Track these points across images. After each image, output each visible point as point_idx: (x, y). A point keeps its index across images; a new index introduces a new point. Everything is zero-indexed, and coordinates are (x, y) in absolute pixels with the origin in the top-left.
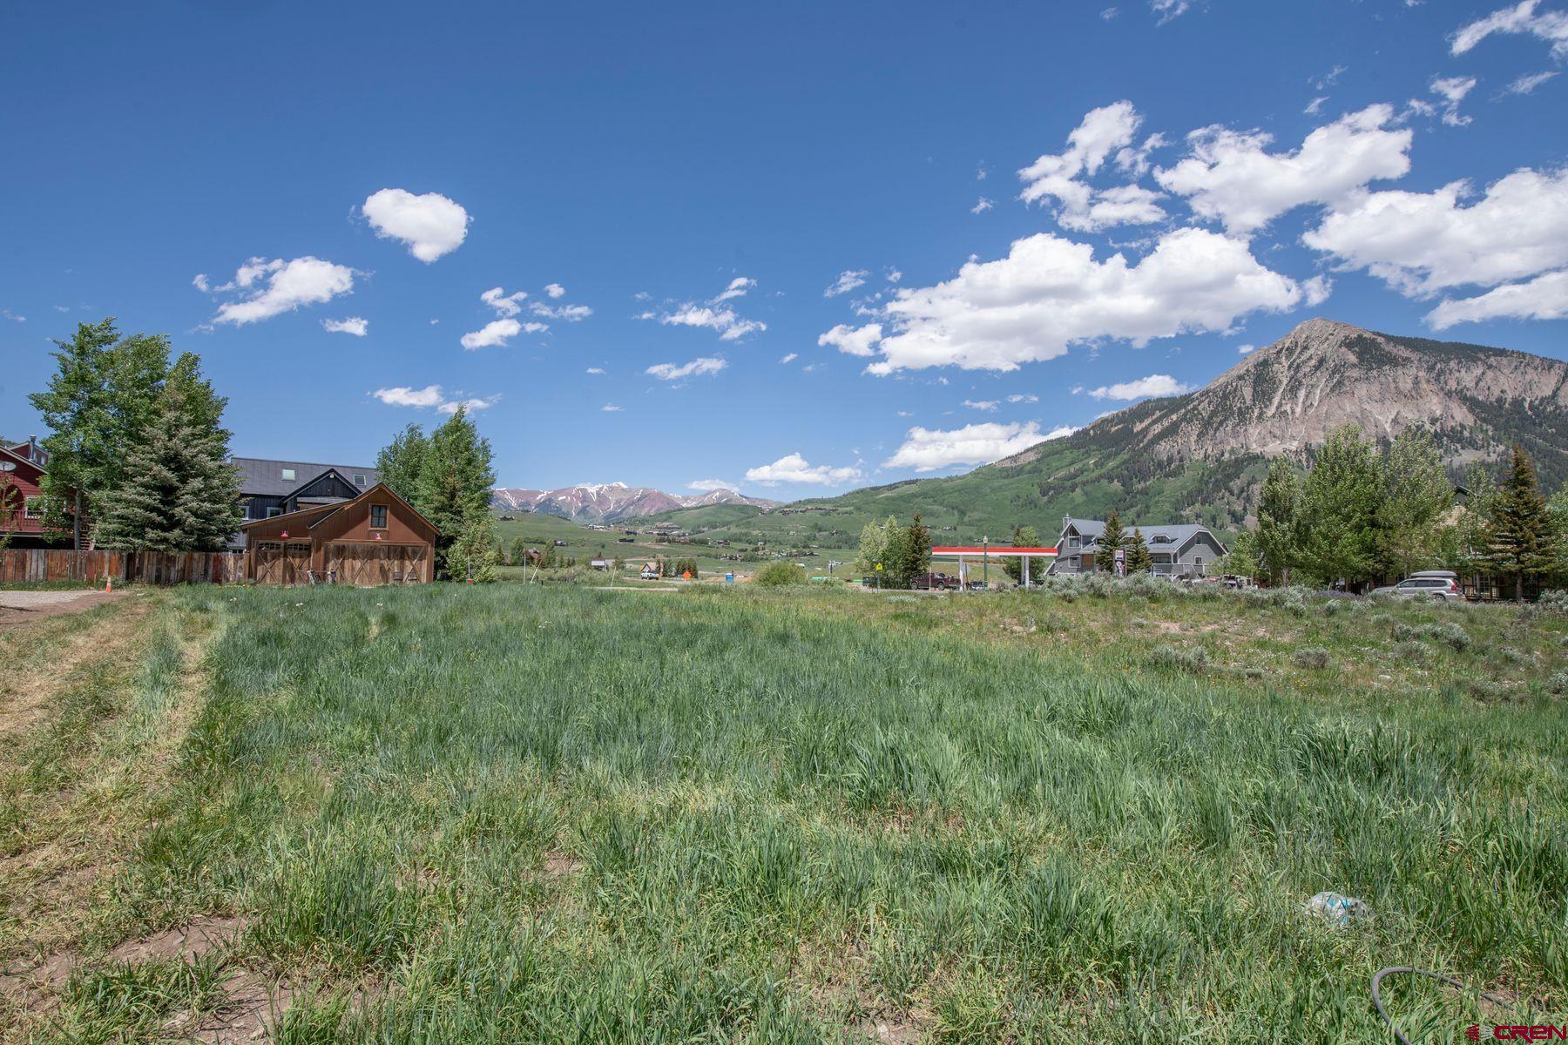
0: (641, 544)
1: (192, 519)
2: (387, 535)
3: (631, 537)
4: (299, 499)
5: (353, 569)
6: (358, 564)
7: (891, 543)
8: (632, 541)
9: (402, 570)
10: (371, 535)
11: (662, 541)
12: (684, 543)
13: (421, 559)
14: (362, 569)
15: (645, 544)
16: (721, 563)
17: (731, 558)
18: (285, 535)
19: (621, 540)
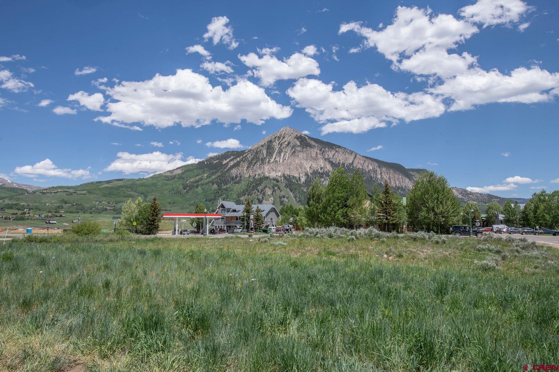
7: (140, 211)
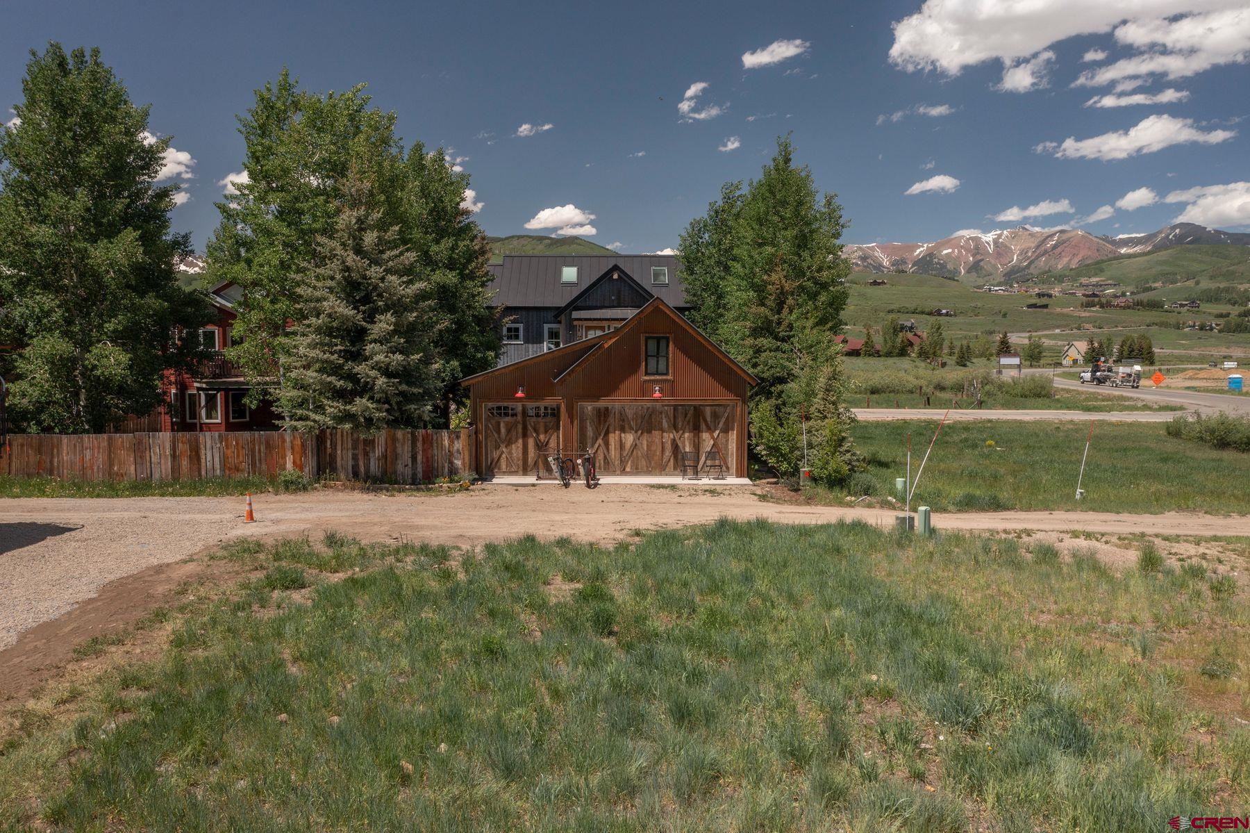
0: (1058, 310)
1: (381, 381)
2: (670, 388)
3: (1044, 301)
4: (575, 315)
5: (622, 446)
6: (629, 438)
8: (1045, 306)
9: (697, 447)
10: (644, 390)
11: (1089, 305)
12: (1124, 308)
13: (726, 430)
14: (635, 446)
15: (1065, 310)
16: (1186, 337)
17: (1202, 328)
18: (520, 394)
19: (1030, 306)
